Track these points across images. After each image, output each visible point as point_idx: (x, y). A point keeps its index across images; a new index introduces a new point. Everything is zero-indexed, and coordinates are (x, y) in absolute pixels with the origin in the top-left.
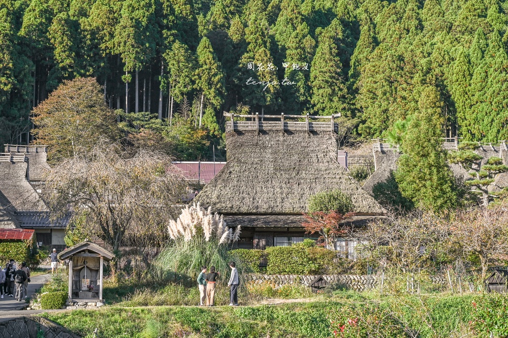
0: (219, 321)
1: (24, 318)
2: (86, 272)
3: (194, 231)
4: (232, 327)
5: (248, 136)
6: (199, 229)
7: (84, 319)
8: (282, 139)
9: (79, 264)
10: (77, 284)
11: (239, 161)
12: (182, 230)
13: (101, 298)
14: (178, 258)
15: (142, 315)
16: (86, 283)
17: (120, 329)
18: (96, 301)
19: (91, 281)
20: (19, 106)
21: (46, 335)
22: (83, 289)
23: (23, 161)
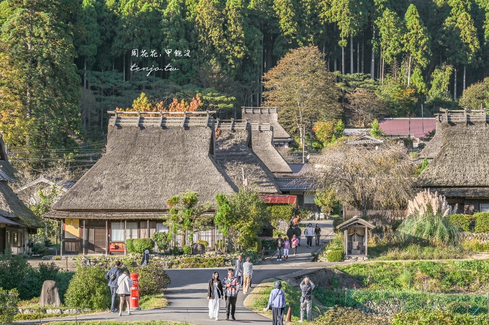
0: (446, 270)
1: (325, 269)
2: (356, 237)
3: (426, 208)
4: (454, 274)
5: (458, 127)
6: (429, 207)
7: (360, 269)
8: (484, 128)
9: (351, 232)
10: (350, 245)
11: (452, 146)
12: (417, 208)
13: (366, 254)
14: (416, 226)
15: (396, 266)
16: (355, 244)
17: (384, 275)
18: (363, 256)
19: (359, 243)
20: (250, 71)
21: (338, 279)
22: (354, 248)
23: (269, 130)
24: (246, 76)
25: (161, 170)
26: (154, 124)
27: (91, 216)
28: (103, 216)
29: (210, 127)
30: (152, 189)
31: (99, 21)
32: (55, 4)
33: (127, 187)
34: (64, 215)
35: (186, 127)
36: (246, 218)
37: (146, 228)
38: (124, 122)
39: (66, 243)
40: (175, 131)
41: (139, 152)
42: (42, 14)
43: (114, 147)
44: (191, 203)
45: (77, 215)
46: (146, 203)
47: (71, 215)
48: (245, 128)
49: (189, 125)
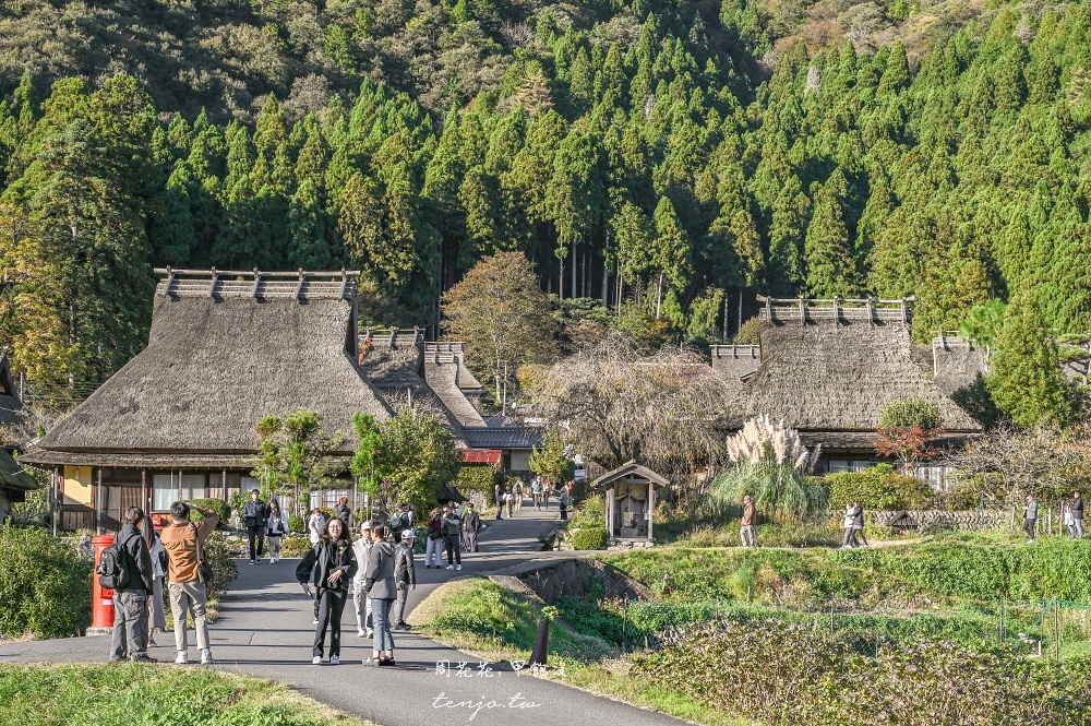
0: (812, 567)
1: (575, 560)
2: (629, 503)
3: (762, 450)
4: (829, 574)
5: (791, 326)
6: (768, 447)
8: (836, 330)
9: (621, 493)
10: (618, 518)
11: (780, 361)
12: (746, 451)
13: (650, 536)
14: (741, 485)
15: (715, 558)
16: (628, 517)
17: (693, 575)
18: (644, 540)
19: (635, 515)
20: (422, 291)
21: (602, 582)
22: (626, 524)
23: (452, 362)
24: (417, 298)
25: (252, 376)
26: (242, 293)
27: (114, 461)
28: (137, 461)
29: (348, 300)
30: (234, 412)
31: (194, 209)
32: (116, 166)
33: (186, 407)
34: (61, 458)
35: (303, 300)
36: (415, 463)
37: (220, 486)
38: (184, 290)
39: (65, 513)
40: (282, 307)
41: (212, 343)
42: (95, 181)
43: (164, 334)
44: (306, 430)
45: (84, 459)
46: (221, 438)
47: (74, 458)
48: (413, 344)
49: (308, 295)
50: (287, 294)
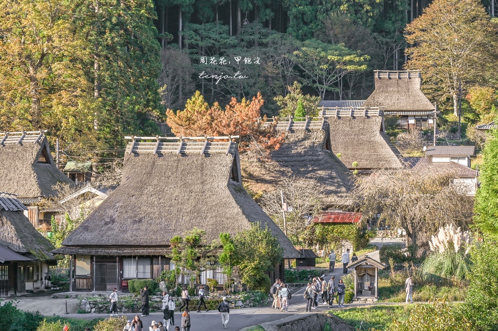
1: (318, 315)
2: (367, 277)
6: (451, 244)
9: (361, 272)
10: (361, 285)
13: (376, 296)
14: (436, 264)
16: (367, 284)
18: (373, 297)
19: (370, 283)
22: (366, 288)
23: (378, 115)
25: (176, 202)
26: (173, 151)
27: (102, 252)
28: (114, 252)
29: (232, 154)
30: (166, 223)
33: (140, 221)
34: (74, 251)
35: (207, 154)
36: (252, 258)
37: (158, 264)
38: (141, 149)
39: (77, 280)
40: (195, 159)
41: (155, 182)
43: (130, 176)
44: (195, 243)
45: (86, 251)
46: (158, 239)
47: (81, 251)
48: (321, 128)
49: (210, 151)
50: (198, 151)
